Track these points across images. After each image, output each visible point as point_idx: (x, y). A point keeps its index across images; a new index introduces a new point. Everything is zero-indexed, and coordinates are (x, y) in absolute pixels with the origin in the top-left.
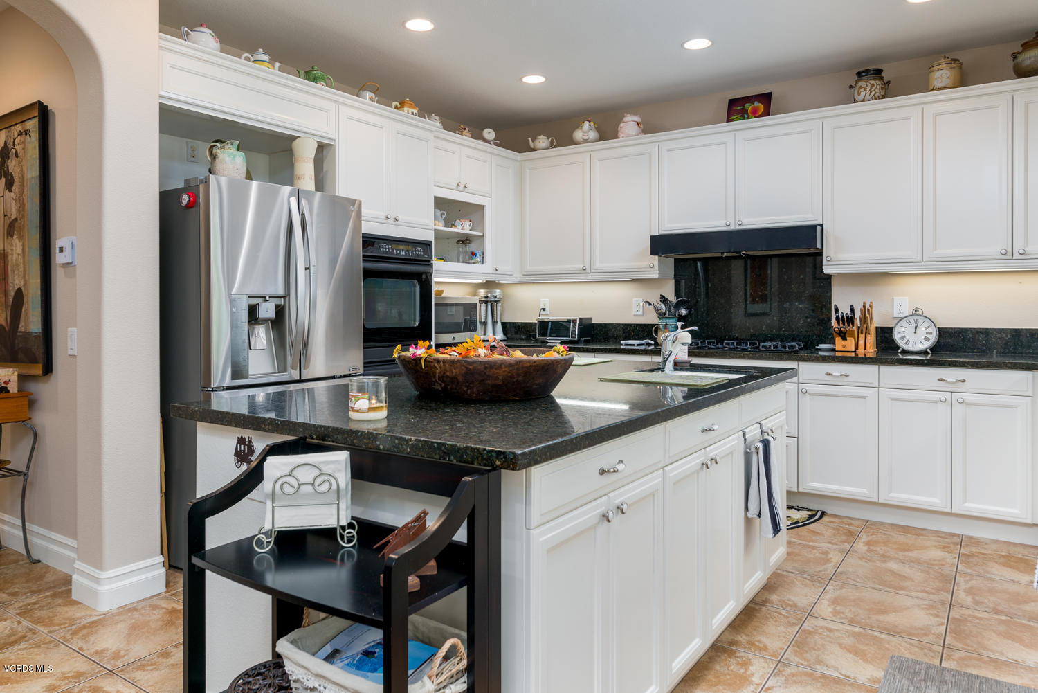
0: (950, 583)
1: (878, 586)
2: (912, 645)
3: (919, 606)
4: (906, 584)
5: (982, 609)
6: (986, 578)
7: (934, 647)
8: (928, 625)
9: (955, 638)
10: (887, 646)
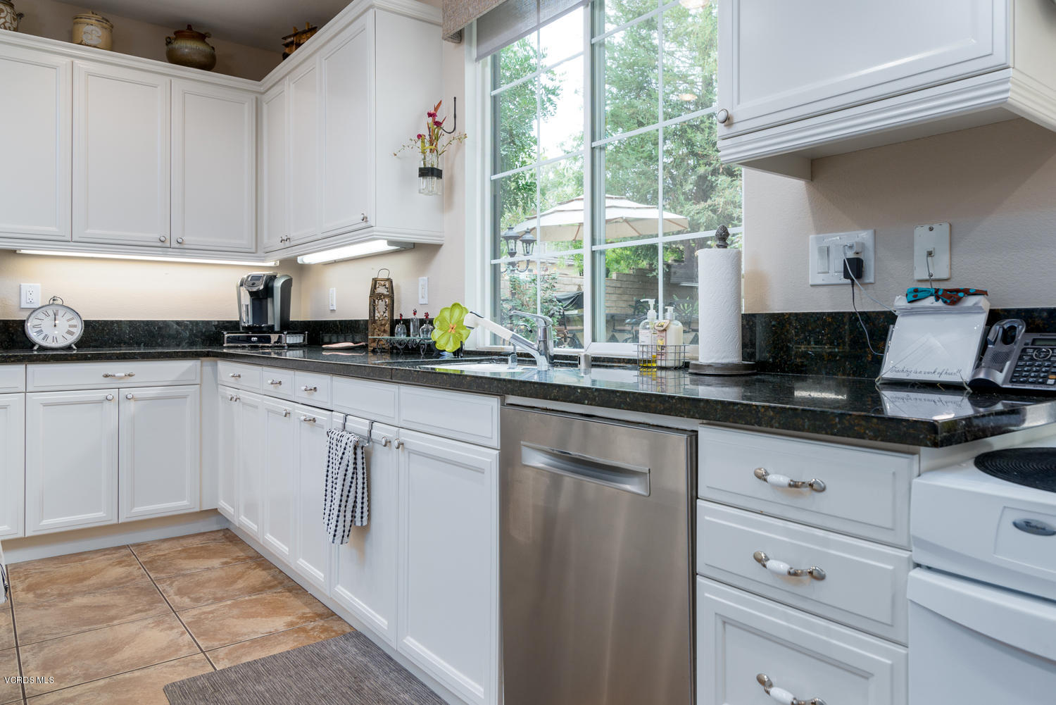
0: (157, 593)
1: (84, 628)
2: (173, 666)
3: (146, 627)
4: (113, 612)
5: (205, 604)
6: (184, 575)
7: (196, 657)
8: (171, 641)
9: (206, 639)
10: (150, 681)
